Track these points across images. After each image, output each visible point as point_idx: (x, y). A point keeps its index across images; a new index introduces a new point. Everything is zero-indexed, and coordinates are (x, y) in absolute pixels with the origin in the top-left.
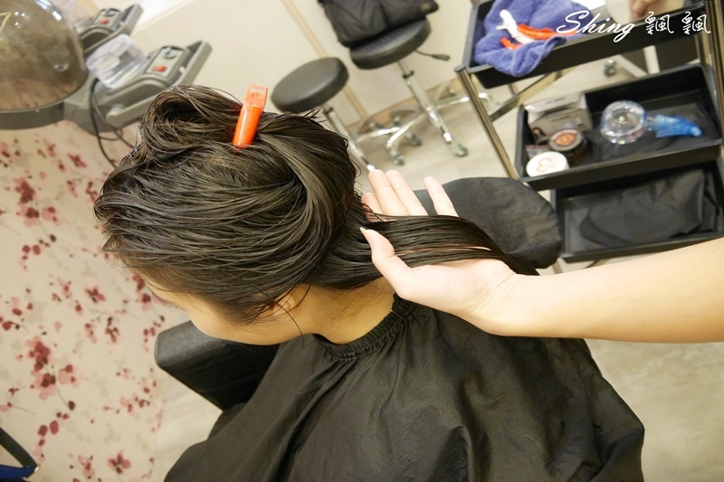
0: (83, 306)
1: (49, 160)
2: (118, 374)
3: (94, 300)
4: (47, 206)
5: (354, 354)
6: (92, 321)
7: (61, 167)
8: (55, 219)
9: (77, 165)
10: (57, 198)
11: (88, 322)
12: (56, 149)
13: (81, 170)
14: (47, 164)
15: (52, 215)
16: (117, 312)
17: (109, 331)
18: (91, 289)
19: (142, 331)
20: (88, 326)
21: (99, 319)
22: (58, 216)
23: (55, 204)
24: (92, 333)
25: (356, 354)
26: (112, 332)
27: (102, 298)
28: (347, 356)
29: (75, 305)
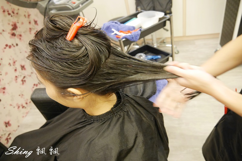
0: (17, 70)
1: (27, 19)
2: (20, 95)
3: (22, 69)
4: (19, 34)
5: (93, 120)
6: (19, 76)
7: (30, 23)
8: (20, 39)
9: (35, 24)
10: (24, 32)
11: (17, 75)
12: (31, 16)
13: (36, 26)
14: (26, 20)
15: (20, 37)
16: (28, 75)
17: (22, 81)
18: (23, 65)
19: (33, 84)
20: (16, 77)
21: (21, 76)
22: (22, 38)
23: (23, 34)
24: (17, 79)
25: (94, 120)
26: (23, 81)
27: (25, 69)
28: (90, 120)
29: (15, 69)
